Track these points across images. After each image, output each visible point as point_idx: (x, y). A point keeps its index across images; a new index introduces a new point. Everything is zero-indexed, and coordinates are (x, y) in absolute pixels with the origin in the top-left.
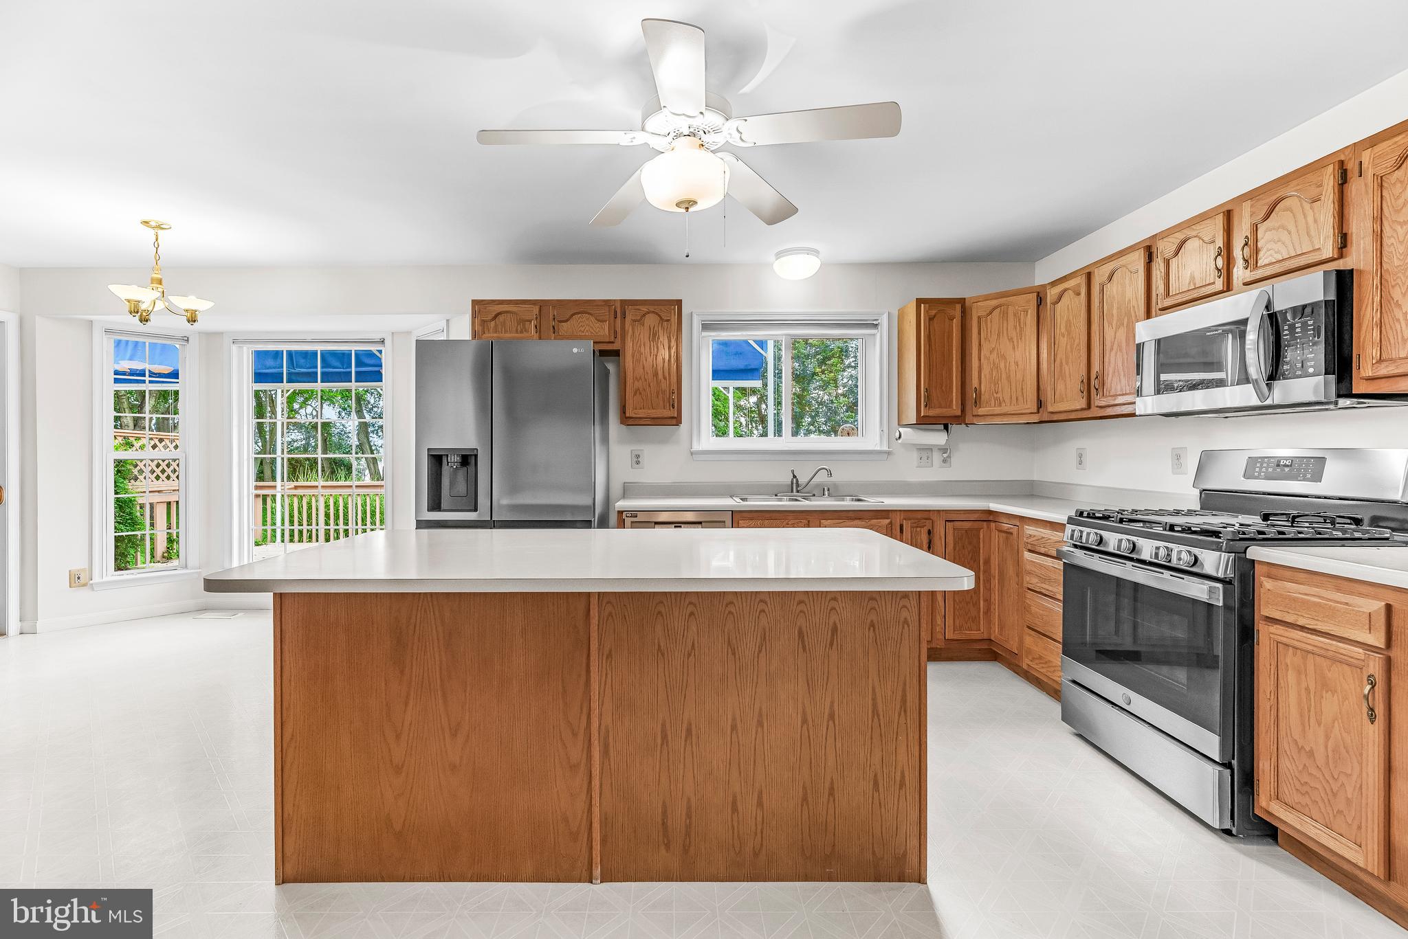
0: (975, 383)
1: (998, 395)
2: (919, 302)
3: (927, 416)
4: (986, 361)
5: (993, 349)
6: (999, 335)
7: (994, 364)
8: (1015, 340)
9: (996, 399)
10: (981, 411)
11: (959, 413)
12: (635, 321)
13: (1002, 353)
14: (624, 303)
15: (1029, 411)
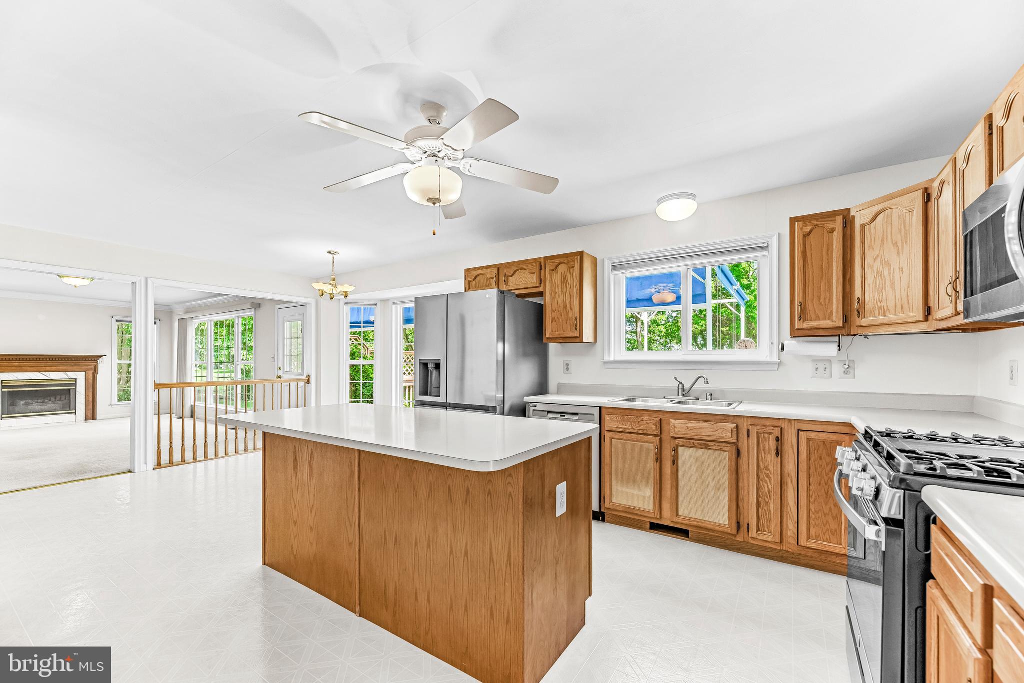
0: (858, 293)
1: (882, 304)
2: (793, 220)
3: (802, 329)
4: (870, 270)
5: (877, 256)
6: (882, 241)
7: (878, 272)
8: (900, 245)
9: (880, 308)
10: (865, 321)
11: (840, 324)
12: (552, 270)
13: (886, 260)
14: (546, 258)
15: (914, 319)
